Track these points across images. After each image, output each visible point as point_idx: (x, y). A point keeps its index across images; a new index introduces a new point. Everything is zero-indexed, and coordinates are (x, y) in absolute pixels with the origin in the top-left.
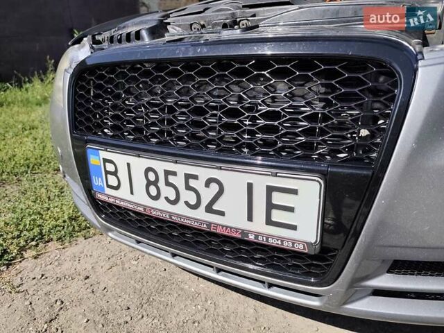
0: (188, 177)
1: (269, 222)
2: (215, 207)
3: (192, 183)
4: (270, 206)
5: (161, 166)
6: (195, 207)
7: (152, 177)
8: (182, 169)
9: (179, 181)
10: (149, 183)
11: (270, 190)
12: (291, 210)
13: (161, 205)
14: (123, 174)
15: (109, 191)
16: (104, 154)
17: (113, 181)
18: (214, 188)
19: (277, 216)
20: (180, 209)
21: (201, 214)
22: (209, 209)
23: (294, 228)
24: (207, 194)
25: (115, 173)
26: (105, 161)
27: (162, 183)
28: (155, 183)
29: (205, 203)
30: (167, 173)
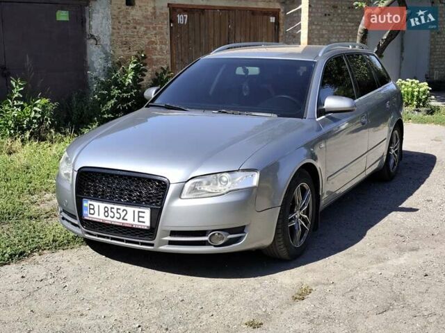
0: (118, 209)
1: (139, 221)
2: (125, 218)
3: (119, 211)
4: (139, 217)
5: (109, 206)
6: (119, 219)
7: (106, 209)
8: (116, 207)
9: (115, 211)
10: (105, 212)
11: (139, 212)
12: (143, 217)
13: (109, 218)
14: (96, 209)
15: (89, 215)
16: (90, 202)
17: (92, 211)
18: (125, 212)
19: (141, 219)
20: (115, 219)
21: (121, 220)
22: (123, 219)
23: (144, 222)
24: (123, 214)
25: (93, 209)
26: (90, 204)
27: (109, 212)
28: (107, 212)
29: (122, 217)
30: (111, 208)
